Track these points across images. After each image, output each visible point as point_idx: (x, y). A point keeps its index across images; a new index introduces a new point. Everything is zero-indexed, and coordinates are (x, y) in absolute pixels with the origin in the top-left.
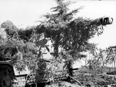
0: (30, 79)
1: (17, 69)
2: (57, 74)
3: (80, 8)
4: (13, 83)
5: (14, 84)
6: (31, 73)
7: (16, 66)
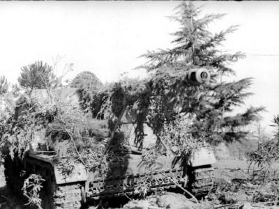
0: (95, 189)
1: (61, 171)
2: (156, 177)
3: (228, 31)
4: (56, 197)
5: (58, 199)
6: (96, 177)
7: (60, 167)
